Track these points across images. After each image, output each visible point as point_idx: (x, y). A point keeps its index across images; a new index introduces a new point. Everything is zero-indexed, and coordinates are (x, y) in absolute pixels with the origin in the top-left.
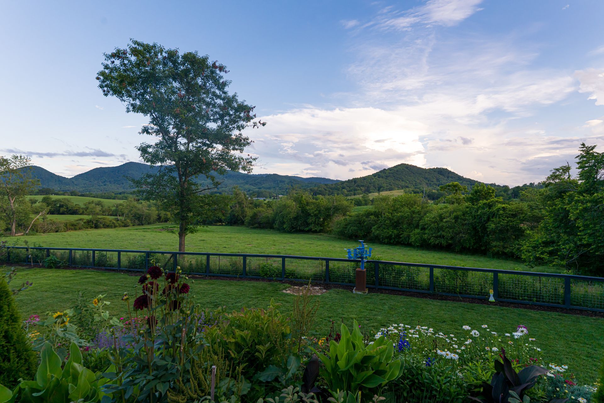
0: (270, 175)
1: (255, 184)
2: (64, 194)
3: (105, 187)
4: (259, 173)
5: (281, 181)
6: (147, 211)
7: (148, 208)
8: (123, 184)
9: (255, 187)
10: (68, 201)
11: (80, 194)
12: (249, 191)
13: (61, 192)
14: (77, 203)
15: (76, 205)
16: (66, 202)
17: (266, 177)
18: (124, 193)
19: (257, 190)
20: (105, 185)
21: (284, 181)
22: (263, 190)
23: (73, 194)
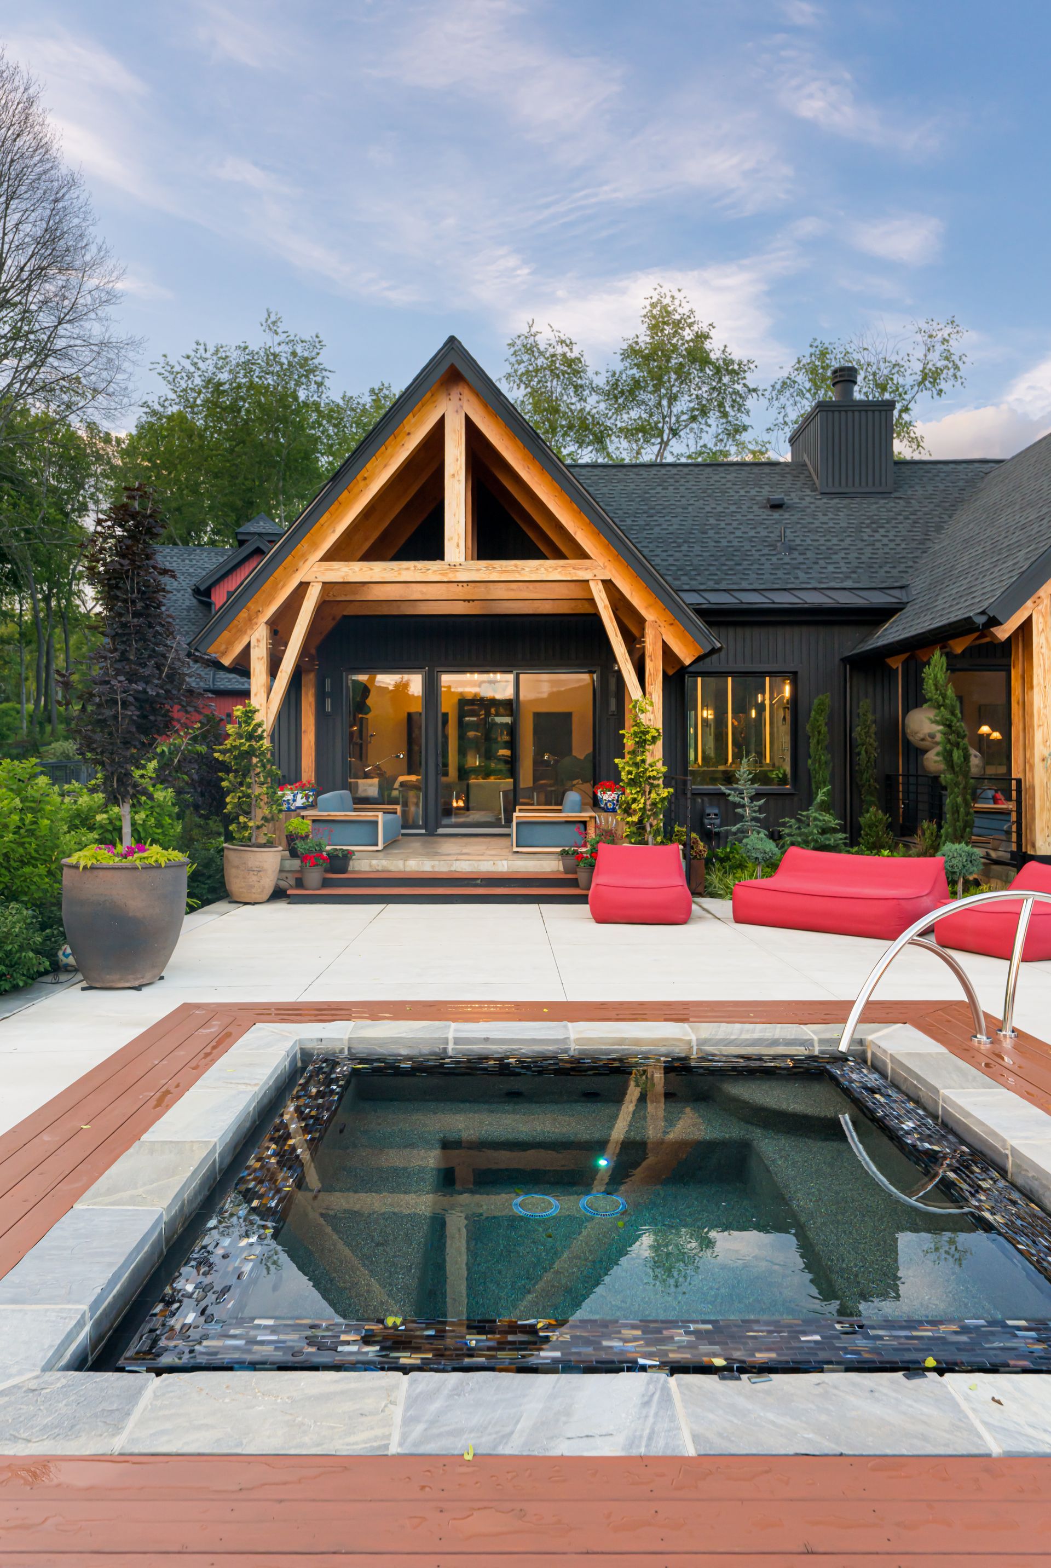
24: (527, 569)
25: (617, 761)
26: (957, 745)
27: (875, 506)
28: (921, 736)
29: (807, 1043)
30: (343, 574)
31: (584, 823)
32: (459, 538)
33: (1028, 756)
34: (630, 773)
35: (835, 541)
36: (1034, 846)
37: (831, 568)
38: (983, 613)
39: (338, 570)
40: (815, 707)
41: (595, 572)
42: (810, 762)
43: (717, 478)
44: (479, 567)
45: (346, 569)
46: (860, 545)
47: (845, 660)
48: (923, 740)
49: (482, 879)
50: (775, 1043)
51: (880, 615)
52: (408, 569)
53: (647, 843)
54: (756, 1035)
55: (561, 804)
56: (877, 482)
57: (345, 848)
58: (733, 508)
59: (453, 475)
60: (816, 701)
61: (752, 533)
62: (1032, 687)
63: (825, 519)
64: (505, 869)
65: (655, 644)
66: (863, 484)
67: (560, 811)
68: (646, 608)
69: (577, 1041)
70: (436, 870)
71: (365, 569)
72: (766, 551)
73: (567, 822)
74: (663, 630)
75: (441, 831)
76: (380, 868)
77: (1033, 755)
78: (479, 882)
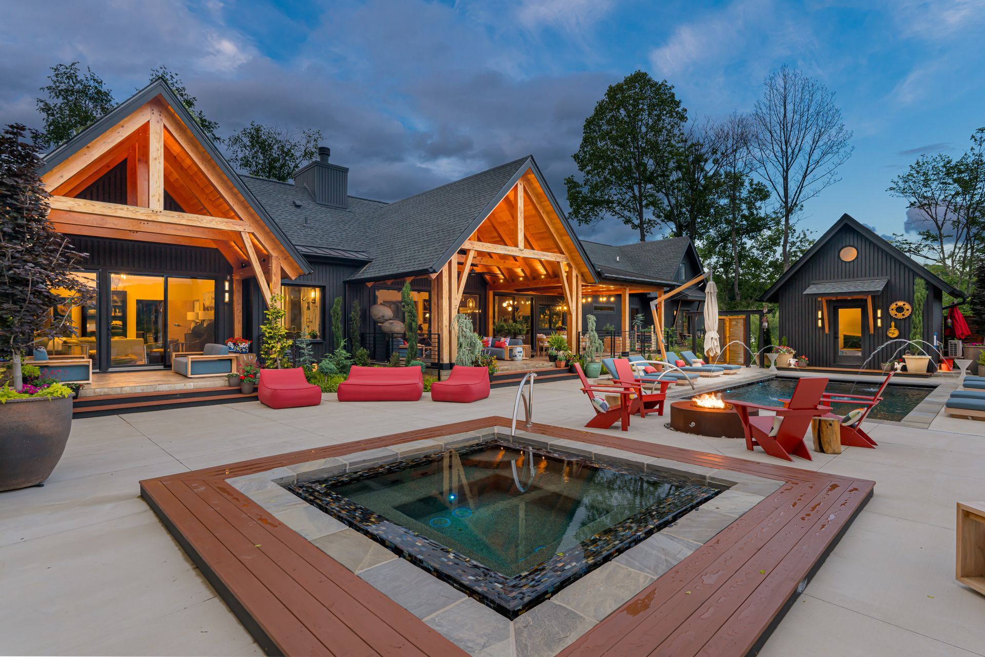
24: (204, 221)
25: (262, 326)
26: (414, 321)
27: (341, 214)
28: (379, 316)
29: (478, 438)
30: (71, 206)
31: (231, 360)
32: (160, 196)
33: (440, 325)
34: (269, 333)
35: (329, 227)
36: (442, 360)
37: (330, 239)
38: (431, 268)
39: (65, 202)
40: (335, 302)
41: (245, 228)
42: (333, 327)
43: (264, 186)
44: (173, 215)
45: (73, 203)
46: (340, 231)
47: (345, 282)
48: (379, 318)
49: (180, 394)
50: (469, 440)
51: (360, 264)
52: (122, 209)
53: (277, 368)
54: (461, 438)
55: (203, 351)
56: (341, 203)
57: (75, 382)
58: (277, 203)
59: (156, 159)
60: (336, 300)
61: (289, 217)
62: (442, 298)
63: (322, 216)
64: (192, 387)
65: (277, 268)
66: (332, 202)
67: (202, 354)
68: (273, 249)
69: (401, 454)
70: (145, 391)
71: (88, 205)
72: (298, 227)
73: (220, 360)
74: (281, 262)
75: (110, 370)
76: (102, 394)
77: (442, 324)
78: (178, 396)
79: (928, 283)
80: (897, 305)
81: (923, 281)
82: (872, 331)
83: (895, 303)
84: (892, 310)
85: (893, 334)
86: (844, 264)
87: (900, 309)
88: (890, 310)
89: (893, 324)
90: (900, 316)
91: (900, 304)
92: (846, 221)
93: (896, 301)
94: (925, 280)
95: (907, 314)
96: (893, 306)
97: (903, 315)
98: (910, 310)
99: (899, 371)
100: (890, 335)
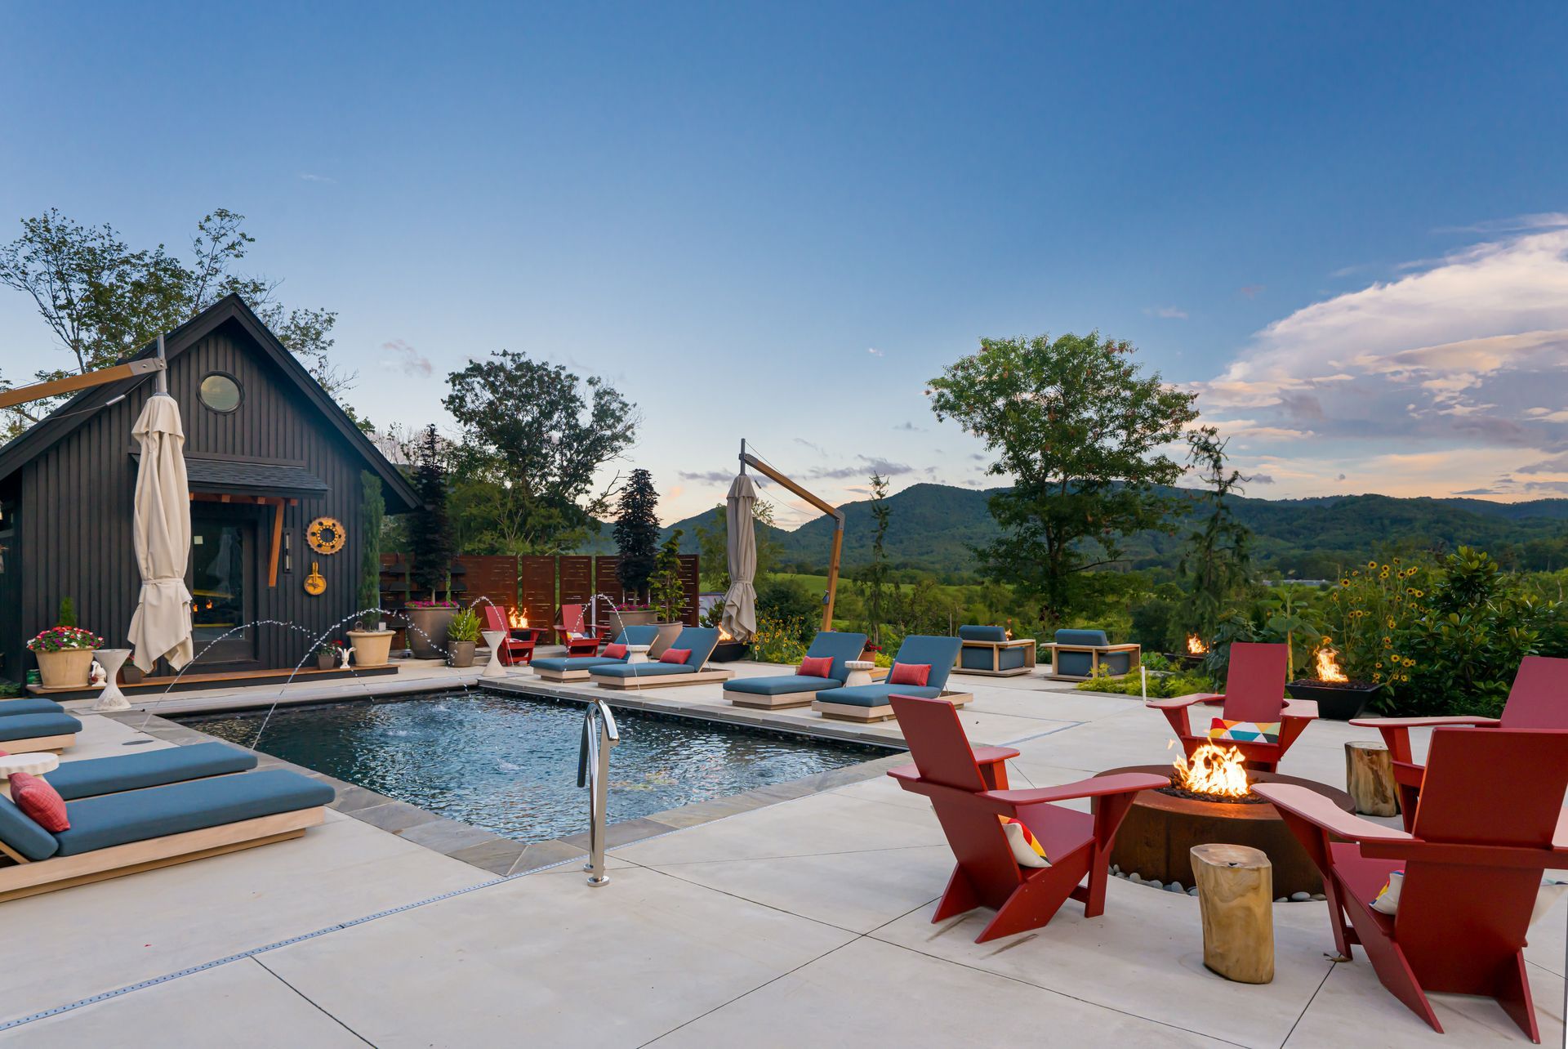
0: (1352, 500)
1: (1290, 532)
2: (784, 571)
3: (862, 551)
4: (1308, 496)
5: (1396, 521)
6: (966, 613)
7: (965, 606)
8: (901, 542)
9: (1292, 545)
10: (800, 586)
11: (815, 569)
12: (1267, 557)
13: (779, 566)
14: (814, 592)
15: (813, 595)
16: (794, 587)
17: (1335, 506)
18: (905, 565)
19: (1297, 552)
20: (862, 547)
21: (1410, 521)
22: (1318, 552)
23: (801, 569)
79: (385, 484)
80: (321, 524)
81: (379, 482)
82: (273, 583)
83: (318, 521)
84: (314, 534)
85: (315, 586)
86: (211, 415)
87: (328, 534)
88: (308, 534)
89: (315, 566)
90: (326, 550)
91: (328, 522)
92: (233, 312)
93: (319, 517)
94: (382, 478)
95: (339, 543)
96: (315, 527)
97: (333, 547)
98: (343, 536)
99: (345, 666)
100: (311, 590)
